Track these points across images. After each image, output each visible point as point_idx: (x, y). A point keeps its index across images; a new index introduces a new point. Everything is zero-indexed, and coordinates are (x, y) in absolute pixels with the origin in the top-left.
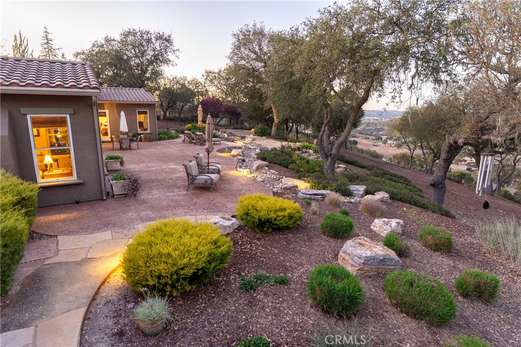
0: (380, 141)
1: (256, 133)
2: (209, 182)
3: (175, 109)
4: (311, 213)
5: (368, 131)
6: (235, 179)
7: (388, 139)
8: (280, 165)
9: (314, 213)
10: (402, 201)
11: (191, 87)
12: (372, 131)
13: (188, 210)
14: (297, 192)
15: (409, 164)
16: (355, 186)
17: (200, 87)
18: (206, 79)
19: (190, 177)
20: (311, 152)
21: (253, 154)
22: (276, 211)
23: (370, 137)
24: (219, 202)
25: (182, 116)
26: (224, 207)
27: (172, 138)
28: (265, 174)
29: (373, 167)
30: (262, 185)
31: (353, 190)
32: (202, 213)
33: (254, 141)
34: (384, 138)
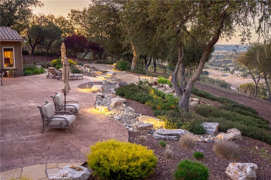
0: (228, 71)
1: (117, 68)
2: (64, 123)
3: (43, 44)
4: (166, 156)
5: (218, 63)
6: (92, 118)
7: (235, 69)
8: (137, 100)
9: (169, 157)
10: (253, 138)
11: (58, 24)
12: (220, 63)
13: (39, 156)
14: (152, 132)
15: (254, 93)
16: (208, 123)
17: (67, 25)
18: (72, 18)
19: (45, 119)
20: (167, 86)
21: (112, 89)
22: (128, 161)
23: (220, 68)
24: (73, 146)
25: (49, 51)
26: (78, 151)
27: (37, 73)
28: (122, 112)
29: (223, 99)
30: (119, 125)
31: (206, 128)
32: (54, 160)
33: (115, 76)
34: (231, 69)
